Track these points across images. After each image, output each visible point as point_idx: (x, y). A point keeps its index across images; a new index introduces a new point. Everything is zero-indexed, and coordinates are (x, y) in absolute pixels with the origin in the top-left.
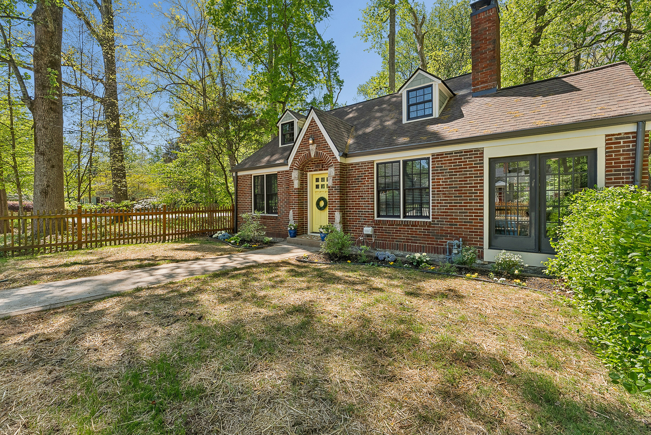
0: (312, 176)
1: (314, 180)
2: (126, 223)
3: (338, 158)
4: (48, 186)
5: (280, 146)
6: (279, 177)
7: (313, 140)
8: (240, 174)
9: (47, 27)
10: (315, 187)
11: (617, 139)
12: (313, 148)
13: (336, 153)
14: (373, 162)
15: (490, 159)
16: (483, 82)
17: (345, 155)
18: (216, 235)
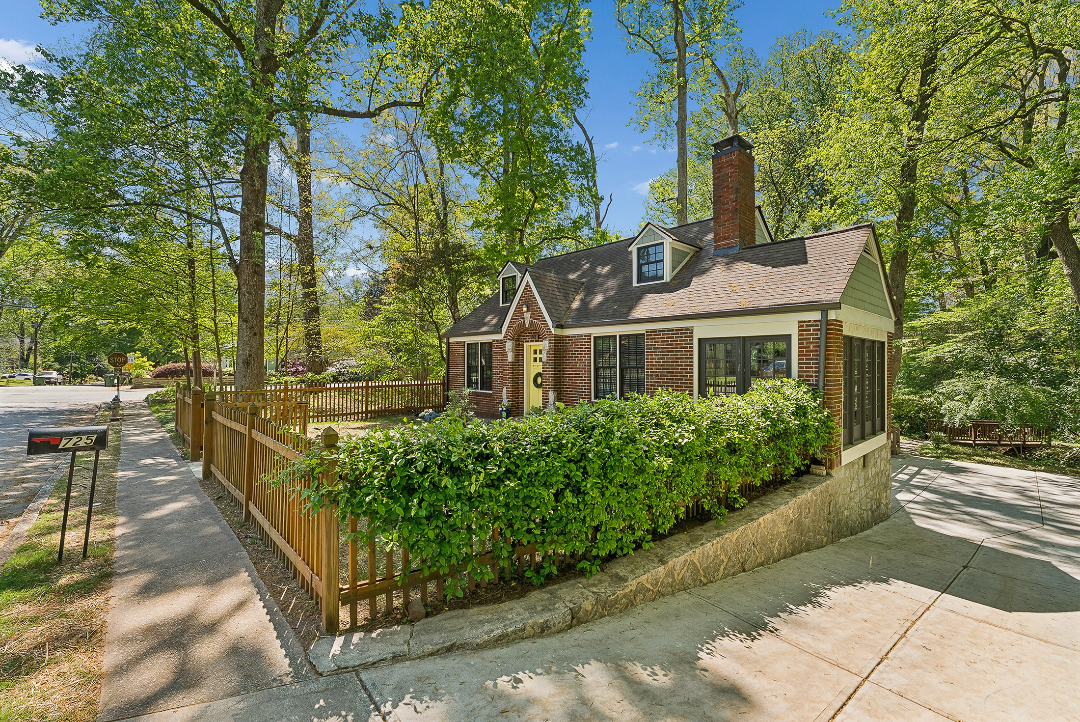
0: (529, 347)
1: (532, 352)
2: (320, 394)
3: (552, 330)
4: (250, 356)
5: (501, 305)
6: (494, 346)
7: (528, 307)
8: (452, 340)
9: (253, 185)
10: (532, 360)
11: (807, 326)
12: (527, 316)
13: (550, 324)
14: (590, 335)
15: (699, 339)
16: (725, 239)
17: (561, 327)
18: (423, 413)
